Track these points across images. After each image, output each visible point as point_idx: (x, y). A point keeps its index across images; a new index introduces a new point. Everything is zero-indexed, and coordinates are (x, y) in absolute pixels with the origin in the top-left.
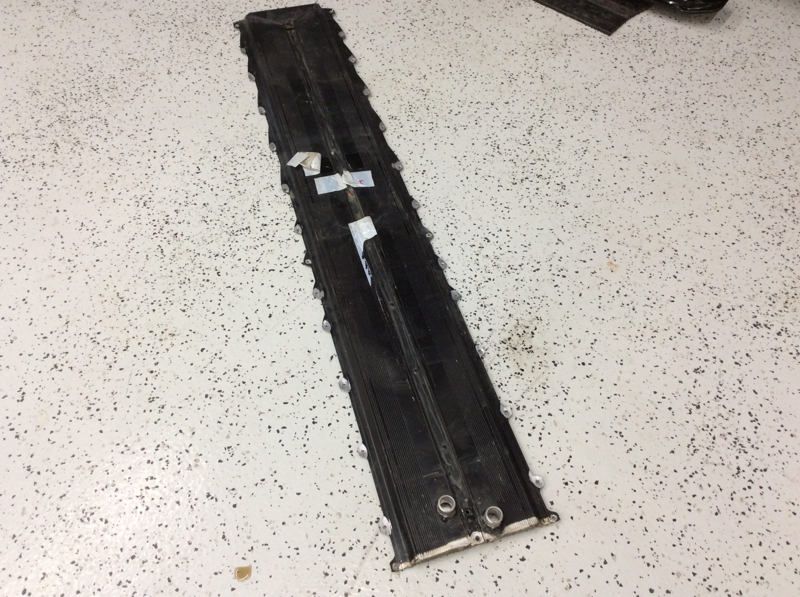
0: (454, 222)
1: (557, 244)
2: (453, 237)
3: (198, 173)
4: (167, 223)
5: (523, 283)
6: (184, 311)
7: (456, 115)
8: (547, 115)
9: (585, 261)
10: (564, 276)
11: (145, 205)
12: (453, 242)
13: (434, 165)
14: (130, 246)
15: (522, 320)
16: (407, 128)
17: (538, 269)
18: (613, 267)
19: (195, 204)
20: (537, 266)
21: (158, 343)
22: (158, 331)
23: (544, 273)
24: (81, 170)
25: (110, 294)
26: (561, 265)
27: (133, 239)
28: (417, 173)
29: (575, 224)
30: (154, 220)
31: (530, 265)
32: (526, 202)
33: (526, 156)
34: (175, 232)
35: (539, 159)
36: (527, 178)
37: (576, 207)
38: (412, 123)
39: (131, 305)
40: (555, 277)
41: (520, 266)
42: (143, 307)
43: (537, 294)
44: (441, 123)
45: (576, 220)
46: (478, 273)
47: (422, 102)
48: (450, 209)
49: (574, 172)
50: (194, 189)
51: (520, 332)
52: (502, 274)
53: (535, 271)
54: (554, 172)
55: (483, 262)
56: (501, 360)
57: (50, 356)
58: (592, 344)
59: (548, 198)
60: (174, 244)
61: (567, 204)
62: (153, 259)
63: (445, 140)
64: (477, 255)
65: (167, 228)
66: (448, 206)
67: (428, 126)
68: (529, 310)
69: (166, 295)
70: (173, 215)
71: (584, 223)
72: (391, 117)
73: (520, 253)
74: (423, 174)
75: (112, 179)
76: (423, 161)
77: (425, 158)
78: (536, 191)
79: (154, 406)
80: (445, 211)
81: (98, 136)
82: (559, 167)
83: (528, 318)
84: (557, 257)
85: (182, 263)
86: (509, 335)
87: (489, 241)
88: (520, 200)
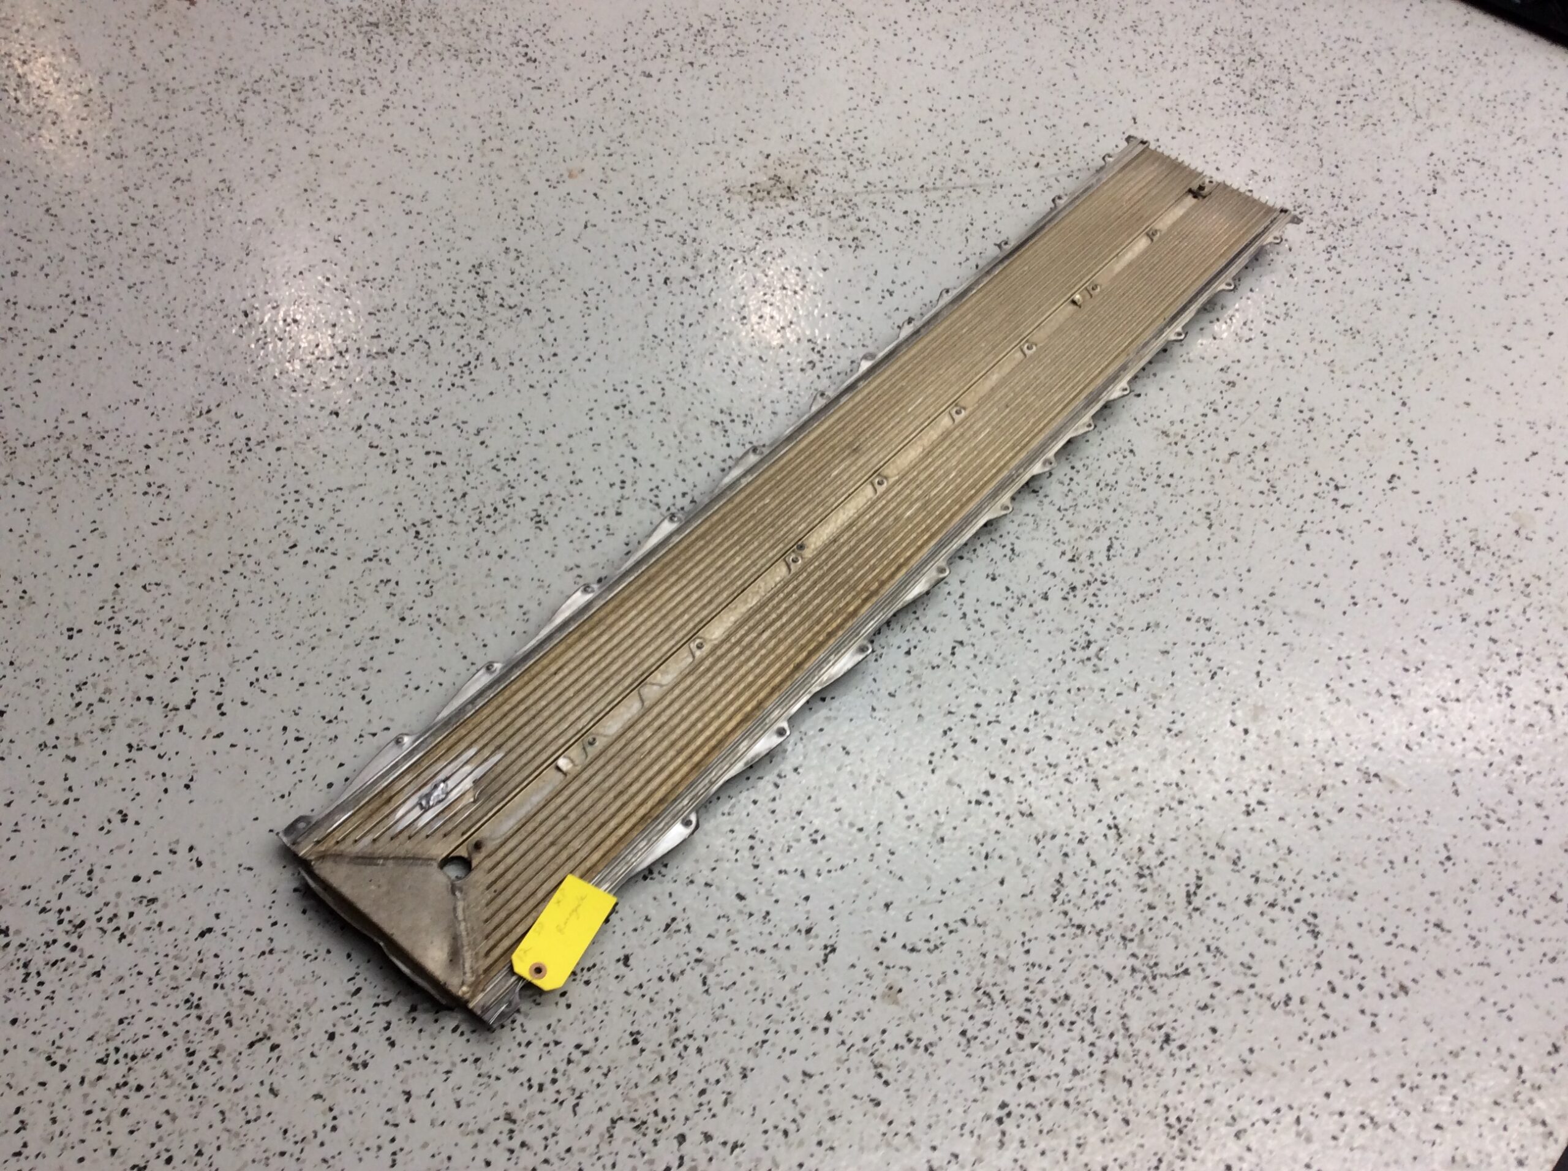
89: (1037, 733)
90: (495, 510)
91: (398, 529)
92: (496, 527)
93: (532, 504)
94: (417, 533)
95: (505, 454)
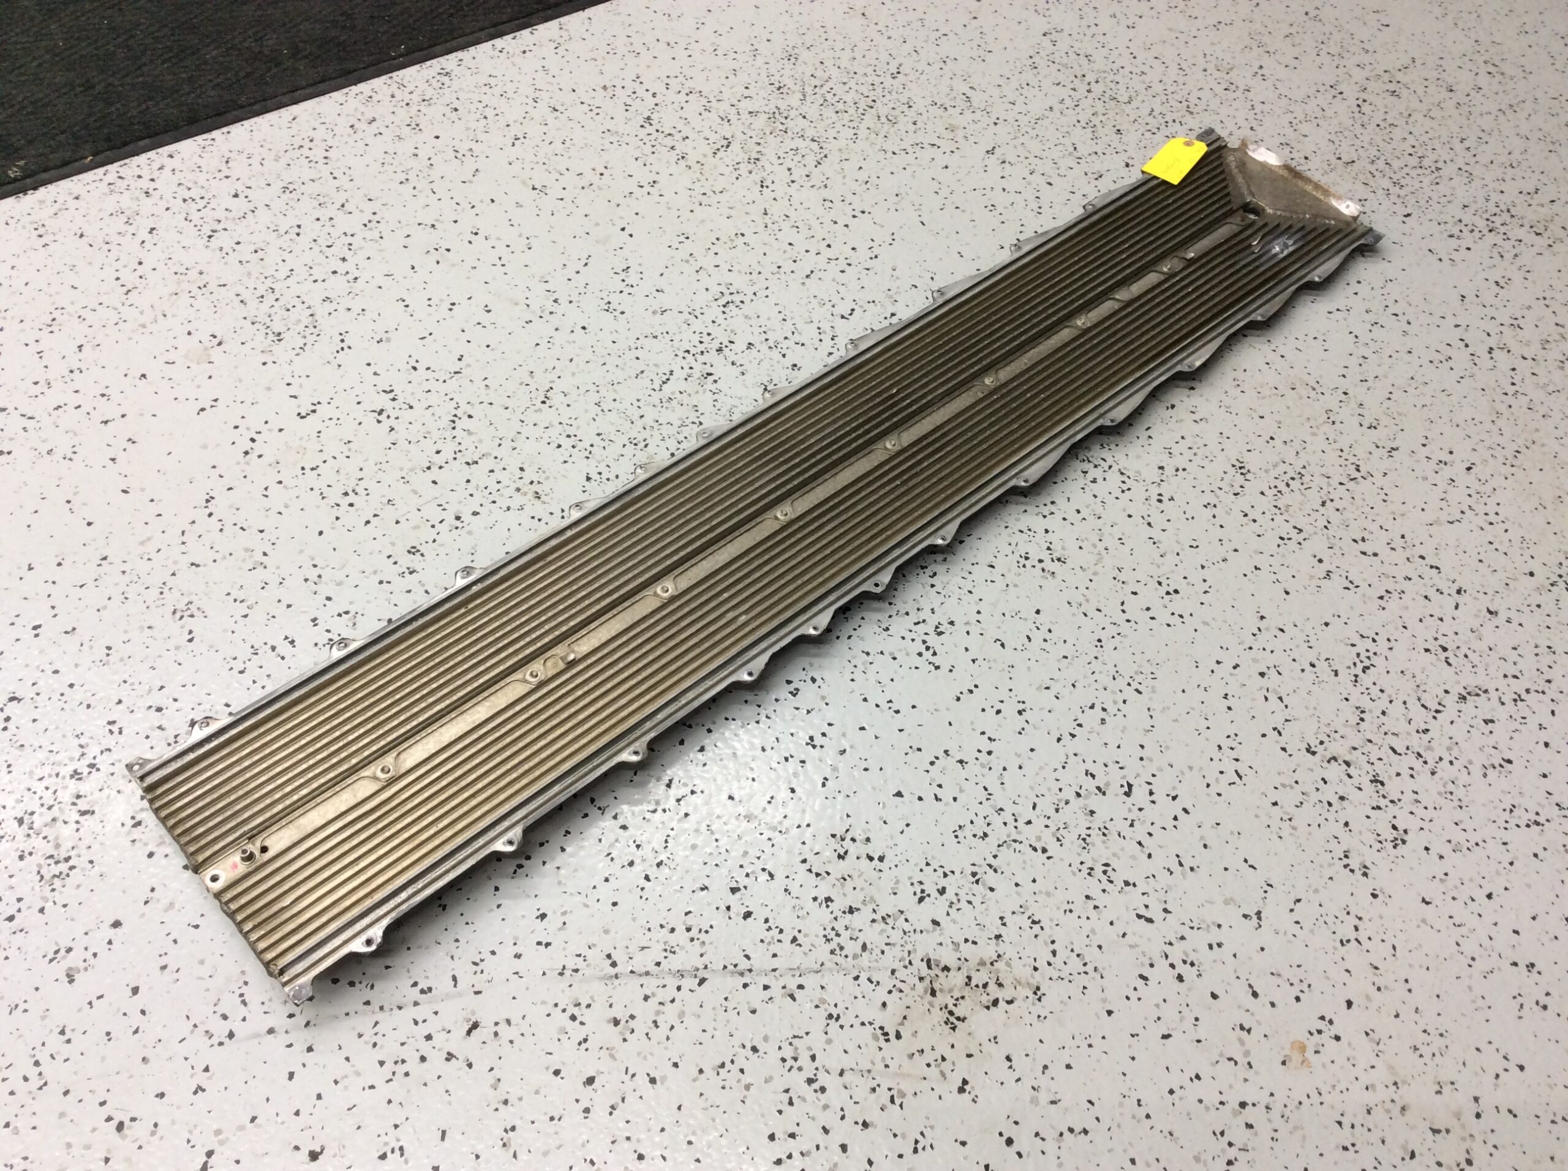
0: (1112, 709)
1: (1245, 916)
2: (1077, 731)
3: (843, 317)
4: (720, 350)
5: (1093, 914)
6: (588, 479)
7: (1364, 553)
8: (1546, 699)
9: (1255, 995)
10: (1180, 978)
11: (724, 306)
12: (1066, 738)
13: (1205, 598)
14: (642, 340)
15: (1008, 964)
16: (1243, 503)
17: (1150, 921)
18: (1296, 1057)
19: (784, 356)
20: (1155, 912)
21: (511, 491)
22: (529, 475)
23: (1151, 939)
24: (714, 199)
25: (542, 381)
26: (1203, 956)
27: (655, 337)
28: (1160, 583)
29: (1330, 920)
30: (709, 334)
31: (1145, 900)
32: (1288, 799)
33: (1402, 727)
34: (710, 370)
35: (1419, 755)
36: (1348, 764)
37: (1374, 896)
38: (1265, 503)
39: (547, 415)
40: (1162, 965)
41: (1127, 883)
42: (553, 432)
43: (1092, 955)
44: (1318, 545)
45: (1342, 915)
46: (1039, 823)
47: (1329, 484)
48: (1135, 685)
49: (1458, 836)
50: (809, 334)
51: (978, 978)
52: (1076, 865)
53: (1139, 916)
54: (1417, 801)
55: (1073, 814)
56: (888, 983)
57: (391, 395)
58: (1071, 1130)
59: (1339, 830)
60: (691, 386)
61: (1365, 874)
62: (644, 381)
63: (1284, 575)
64: (1078, 795)
65: (712, 357)
66: (1139, 678)
67: (1286, 530)
68: (1041, 964)
69: (597, 441)
70: (740, 345)
71: (1352, 935)
72: (1238, 465)
73: (1156, 865)
74: (1168, 593)
75: (732, 240)
76: (1196, 576)
77: (1205, 573)
78: (1334, 800)
79: (406, 561)
80: (1121, 683)
81: (789, 169)
82: (1441, 801)
83: (1023, 971)
84: (1214, 936)
85: (665, 416)
86: (952, 963)
87: (1128, 794)
88: (1284, 786)
89: (800, 247)
90: (1288, 485)
91: (1378, 476)
92: (1282, 467)
93: (1253, 487)
94: (1358, 470)
95: (1292, 545)
